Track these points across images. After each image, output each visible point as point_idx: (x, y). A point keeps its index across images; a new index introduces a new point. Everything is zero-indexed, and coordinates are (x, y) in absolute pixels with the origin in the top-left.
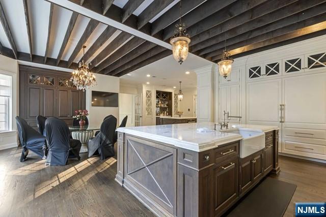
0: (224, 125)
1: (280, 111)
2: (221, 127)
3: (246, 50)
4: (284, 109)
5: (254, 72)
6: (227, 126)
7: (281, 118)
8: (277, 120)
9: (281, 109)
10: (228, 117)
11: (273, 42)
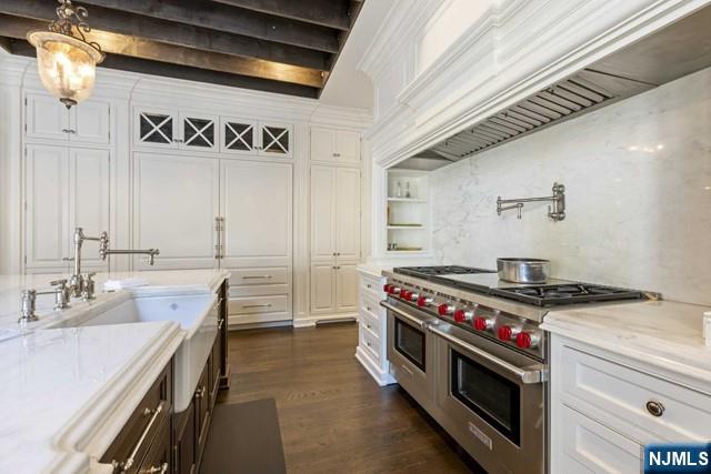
0: (79, 288)
1: (216, 233)
2: (67, 297)
3: (134, 53)
4: (223, 229)
5: (155, 129)
6: (91, 288)
7: (219, 247)
8: (209, 254)
9: (218, 228)
10: (106, 252)
11: (207, 65)
